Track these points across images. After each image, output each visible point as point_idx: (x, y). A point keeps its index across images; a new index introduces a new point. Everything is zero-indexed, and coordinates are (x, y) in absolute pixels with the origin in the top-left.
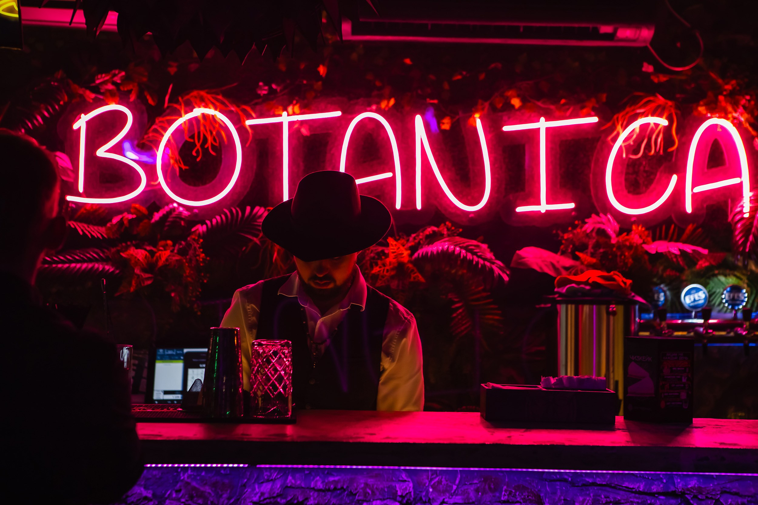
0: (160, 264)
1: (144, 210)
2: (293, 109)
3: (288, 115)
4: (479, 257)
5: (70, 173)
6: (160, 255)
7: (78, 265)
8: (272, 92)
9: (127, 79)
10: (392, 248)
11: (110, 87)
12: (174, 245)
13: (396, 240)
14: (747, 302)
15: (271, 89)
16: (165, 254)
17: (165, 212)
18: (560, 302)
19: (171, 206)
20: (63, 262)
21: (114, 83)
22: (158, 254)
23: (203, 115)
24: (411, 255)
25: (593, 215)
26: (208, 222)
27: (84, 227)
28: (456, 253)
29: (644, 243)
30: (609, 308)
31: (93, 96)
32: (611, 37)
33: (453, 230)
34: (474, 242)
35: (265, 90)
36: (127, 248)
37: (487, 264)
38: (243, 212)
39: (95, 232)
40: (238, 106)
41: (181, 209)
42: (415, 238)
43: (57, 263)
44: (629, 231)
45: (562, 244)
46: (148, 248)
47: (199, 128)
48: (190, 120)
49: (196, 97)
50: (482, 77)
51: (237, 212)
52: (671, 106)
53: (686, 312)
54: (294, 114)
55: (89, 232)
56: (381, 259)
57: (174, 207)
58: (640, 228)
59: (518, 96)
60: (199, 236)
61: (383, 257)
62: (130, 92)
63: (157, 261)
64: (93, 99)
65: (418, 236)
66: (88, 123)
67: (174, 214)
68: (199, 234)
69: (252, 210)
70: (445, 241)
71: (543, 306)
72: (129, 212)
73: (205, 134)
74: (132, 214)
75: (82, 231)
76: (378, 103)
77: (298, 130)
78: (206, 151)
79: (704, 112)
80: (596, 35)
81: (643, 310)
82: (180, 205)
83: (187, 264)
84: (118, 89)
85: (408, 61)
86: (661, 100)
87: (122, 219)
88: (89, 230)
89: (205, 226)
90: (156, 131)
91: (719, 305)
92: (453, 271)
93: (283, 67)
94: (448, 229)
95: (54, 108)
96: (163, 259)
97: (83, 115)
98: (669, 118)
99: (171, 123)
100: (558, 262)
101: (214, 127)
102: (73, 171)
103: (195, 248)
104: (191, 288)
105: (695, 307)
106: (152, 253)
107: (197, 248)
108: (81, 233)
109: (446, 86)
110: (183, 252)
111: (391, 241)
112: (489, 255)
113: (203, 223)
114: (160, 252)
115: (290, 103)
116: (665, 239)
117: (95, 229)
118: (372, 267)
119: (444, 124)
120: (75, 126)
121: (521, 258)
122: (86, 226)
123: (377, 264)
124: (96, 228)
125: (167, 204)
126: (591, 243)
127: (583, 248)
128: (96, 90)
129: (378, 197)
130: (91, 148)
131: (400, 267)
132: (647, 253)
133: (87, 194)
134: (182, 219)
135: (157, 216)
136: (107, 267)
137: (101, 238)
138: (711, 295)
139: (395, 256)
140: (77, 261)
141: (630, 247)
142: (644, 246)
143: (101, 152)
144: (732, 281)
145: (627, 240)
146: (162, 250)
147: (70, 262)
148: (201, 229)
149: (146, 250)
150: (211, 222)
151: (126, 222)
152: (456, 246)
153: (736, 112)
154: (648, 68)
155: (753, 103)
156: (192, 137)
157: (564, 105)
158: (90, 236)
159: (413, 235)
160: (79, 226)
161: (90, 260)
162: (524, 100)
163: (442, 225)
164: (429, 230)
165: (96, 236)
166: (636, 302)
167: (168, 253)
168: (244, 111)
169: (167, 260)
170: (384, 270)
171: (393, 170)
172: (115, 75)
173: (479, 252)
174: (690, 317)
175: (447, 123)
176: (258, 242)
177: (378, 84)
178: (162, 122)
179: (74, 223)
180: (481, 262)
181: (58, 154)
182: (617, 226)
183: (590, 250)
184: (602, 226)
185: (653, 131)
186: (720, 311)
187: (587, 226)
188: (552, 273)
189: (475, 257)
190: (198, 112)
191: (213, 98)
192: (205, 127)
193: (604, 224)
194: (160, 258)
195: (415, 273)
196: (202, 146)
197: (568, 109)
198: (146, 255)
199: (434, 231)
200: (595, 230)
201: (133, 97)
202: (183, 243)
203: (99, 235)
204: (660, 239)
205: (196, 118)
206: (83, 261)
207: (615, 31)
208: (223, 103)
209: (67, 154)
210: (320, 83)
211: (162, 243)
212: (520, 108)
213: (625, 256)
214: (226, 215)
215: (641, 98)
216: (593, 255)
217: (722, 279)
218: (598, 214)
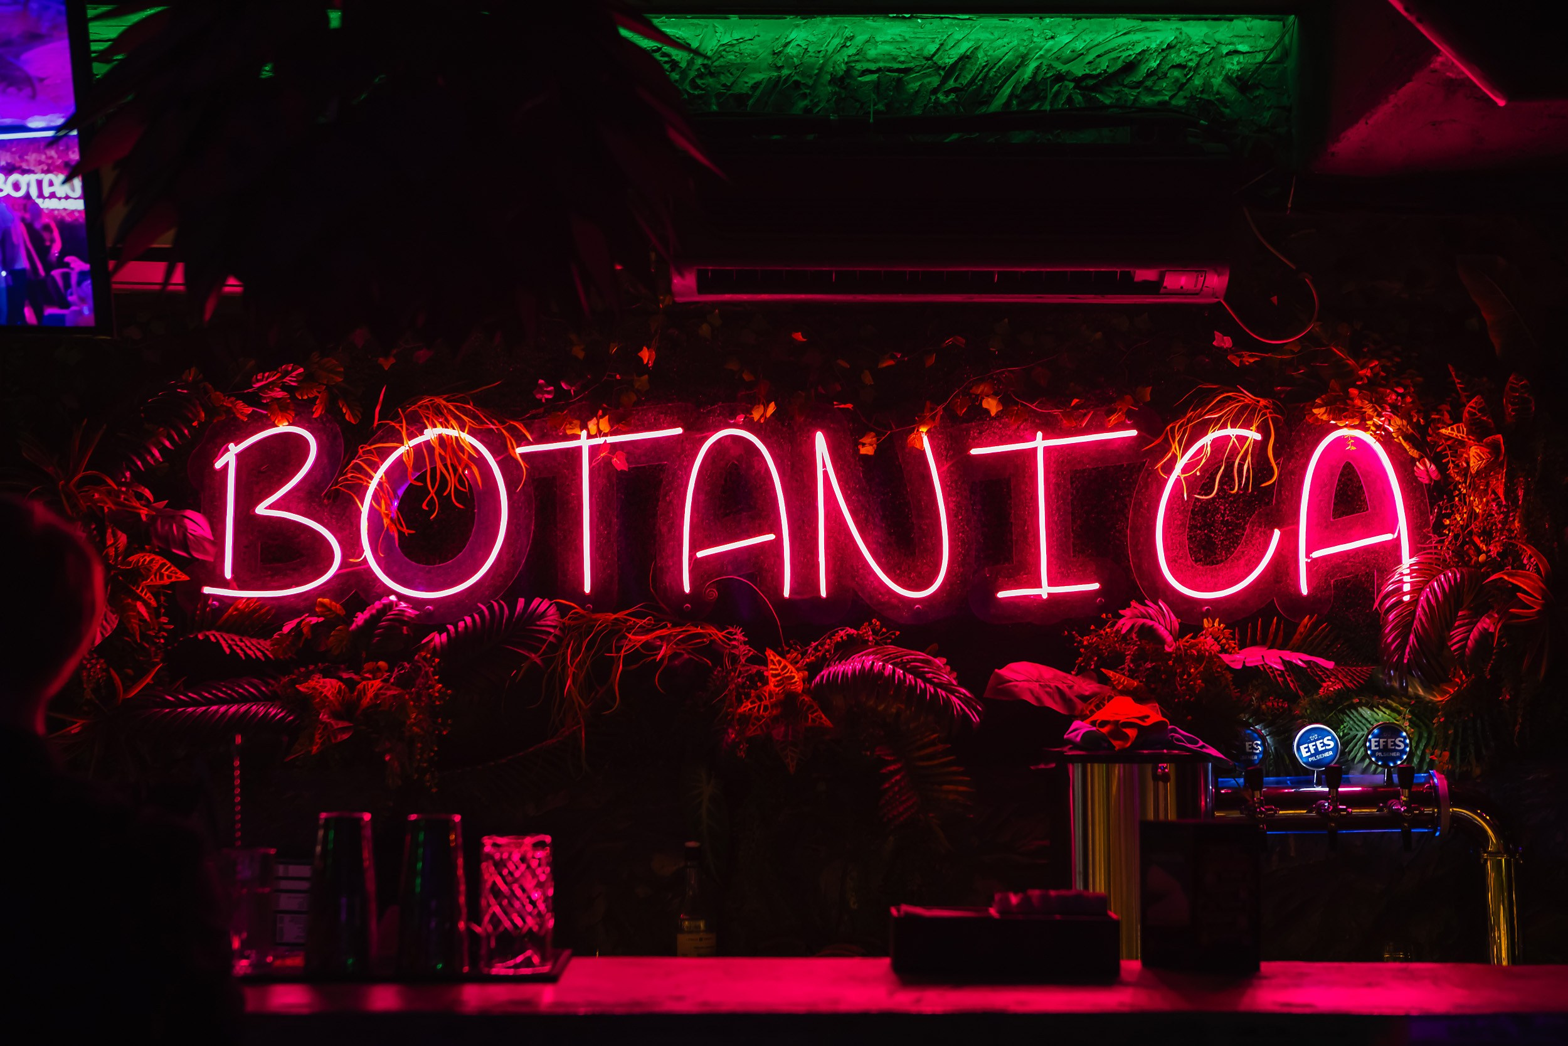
0: (366, 701)
1: (337, 607)
2: (598, 424)
3: (589, 436)
4: (926, 680)
5: (208, 546)
6: (364, 685)
7: (223, 709)
8: (560, 394)
9: (309, 379)
10: (772, 667)
11: (279, 394)
12: (391, 670)
13: (782, 654)
14: (1411, 755)
15: (558, 389)
16: (372, 686)
17: (374, 611)
18: (1073, 760)
19: (384, 601)
20: (197, 704)
21: (285, 388)
22: (360, 686)
23: (440, 437)
24: (807, 680)
25: (1133, 603)
26: (450, 627)
27: (233, 640)
28: (887, 673)
29: (1224, 650)
30: (1157, 768)
31: (249, 410)
32: (1154, 287)
33: (884, 633)
34: (922, 655)
35: (548, 392)
36: (308, 676)
37: (942, 693)
38: (513, 607)
39: (253, 648)
40: (502, 423)
41: (403, 605)
42: (816, 649)
43: (186, 704)
44: (1198, 629)
45: (1080, 655)
46: (345, 676)
47: (432, 461)
48: (417, 448)
49: (427, 407)
50: (931, 360)
51: (501, 608)
52: (1266, 407)
53: (1302, 774)
54: (600, 433)
55: (242, 650)
56: (756, 688)
57: (392, 602)
58: (1216, 625)
59: (995, 394)
60: (434, 653)
61: (759, 684)
62: (312, 401)
63: (359, 698)
64: (249, 416)
65: (822, 645)
66: (239, 456)
67: (390, 615)
68: (435, 647)
69: (528, 604)
70: (868, 655)
71: (1042, 766)
72: (313, 614)
73: (445, 471)
74: (319, 616)
75: (230, 646)
76: (748, 411)
77: (607, 462)
78: (445, 501)
79: (1325, 417)
80: (1128, 285)
81: (1220, 771)
82: (401, 597)
83: (412, 703)
84: (293, 398)
85: (799, 336)
86: (1249, 397)
87: (299, 624)
88: (241, 644)
89: (444, 635)
90: (358, 468)
91: (1362, 760)
92: (881, 708)
93: (579, 352)
94: (875, 632)
95: (181, 435)
96: (370, 694)
97: (231, 446)
98: (1263, 429)
99: (385, 454)
100: (1071, 687)
101: (459, 459)
102: (213, 543)
103: (427, 673)
104: (419, 745)
105: (1315, 764)
106: (351, 684)
107: (431, 674)
108: (228, 651)
109: (868, 379)
110: (404, 682)
111: (771, 655)
112: (947, 677)
113: (441, 629)
114: (364, 683)
115: (592, 414)
116: (1262, 643)
117: (253, 645)
118: (740, 702)
119: (864, 445)
120: (218, 465)
121: (1003, 681)
122: (237, 638)
123: (748, 696)
124: (254, 641)
125: (380, 598)
126: (1130, 651)
127: (1115, 661)
128: (253, 400)
129: (750, 577)
130: (246, 502)
131: (789, 701)
132: (1228, 668)
133: (239, 582)
134: (405, 623)
135: (360, 618)
136: (273, 711)
137: (263, 659)
138: (1346, 742)
139: (778, 681)
140: (222, 702)
141: (1200, 658)
142: (1223, 656)
143: (261, 510)
144: (1383, 716)
145: (1192, 646)
146: (369, 679)
147: (210, 703)
148: (438, 639)
149: (340, 679)
150: (456, 627)
151: (305, 630)
152: (886, 662)
153: (1379, 415)
154: (1223, 341)
155: (1409, 399)
156: (422, 478)
157: (1077, 407)
158: (243, 656)
159: (814, 644)
160: (225, 640)
161: (243, 699)
162: (1005, 401)
163: (866, 624)
164: (842, 634)
165: (254, 656)
166: (1208, 757)
167: (377, 683)
168: (513, 431)
169: (376, 696)
170: (759, 707)
171: (777, 529)
172: (286, 373)
173: (929, 673)
174: (1311, 784)
175: (871, 445)
176: (538, 661)
177: (747, 377)
178: (370, 452)
179: (217, 634)
180: (930, 688)
181: (189, 513)
182: (1176, 623)
183: (1128, 664)
184: (1149, 622)
185: (1234, 451)
186: (1365, 771)
187: (1121, 622)
188: (1058, 707)
189: (919, 681)
190: (430, 434)
191: (457, 408)
192: (443, 459)
193: (1152, 619)
194: (365, 694)
195: (816, 711)
196: (439, 493)
197: (1085, 415)
198: (340, 686)
199: (849, 636)
200: (1136, 630)
201: (318, 411)
202: (406, 665)
203: (259, 654)
204: (1254, 643)
205: (427, 443)
206: (231, 701)
207: (1162, 277)
208: (474, 417)
209: (204, 514)
210: (645, 378)
211: (368, 666)
212: (999, 415)
213: (1189, 674)
214: (481, 614)
215: (1213, 393)
216: (1132, 675)
217: (1366, 712)
218: (1142, 602)
